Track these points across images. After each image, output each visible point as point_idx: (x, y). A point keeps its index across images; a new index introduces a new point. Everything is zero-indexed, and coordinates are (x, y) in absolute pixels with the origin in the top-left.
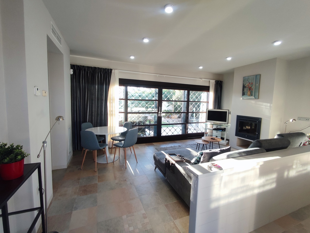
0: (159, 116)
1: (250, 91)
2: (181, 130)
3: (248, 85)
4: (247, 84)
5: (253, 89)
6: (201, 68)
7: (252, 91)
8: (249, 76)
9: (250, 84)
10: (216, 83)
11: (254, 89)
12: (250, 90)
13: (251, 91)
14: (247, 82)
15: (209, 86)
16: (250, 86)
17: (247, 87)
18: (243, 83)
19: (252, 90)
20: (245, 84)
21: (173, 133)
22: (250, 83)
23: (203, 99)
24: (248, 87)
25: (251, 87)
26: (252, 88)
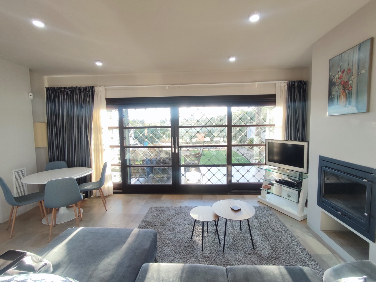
0: (173, 151)
1: (344, 94)
2: (225, 175)
3: (340, 78)
4: (337, 76)
5: (351, 87)
6: (232, 59)
7: (349, 93)
8: (341, 54)
9: (345, 73)
10: (289, 87)
11: (354, 86)
12: (344, 89)
13: (347, 91)
14: (339, 70)
15: (276, 95)
16: (345, 79)
17: (337, 84)
18: (329, 75)
19: (350, 89)
20: (334, 77)
21: (209, 180)
22: (344, 70)
23: (270, 120)
24: (341, 82)
25: (348, 82)
26: (350, 82)
